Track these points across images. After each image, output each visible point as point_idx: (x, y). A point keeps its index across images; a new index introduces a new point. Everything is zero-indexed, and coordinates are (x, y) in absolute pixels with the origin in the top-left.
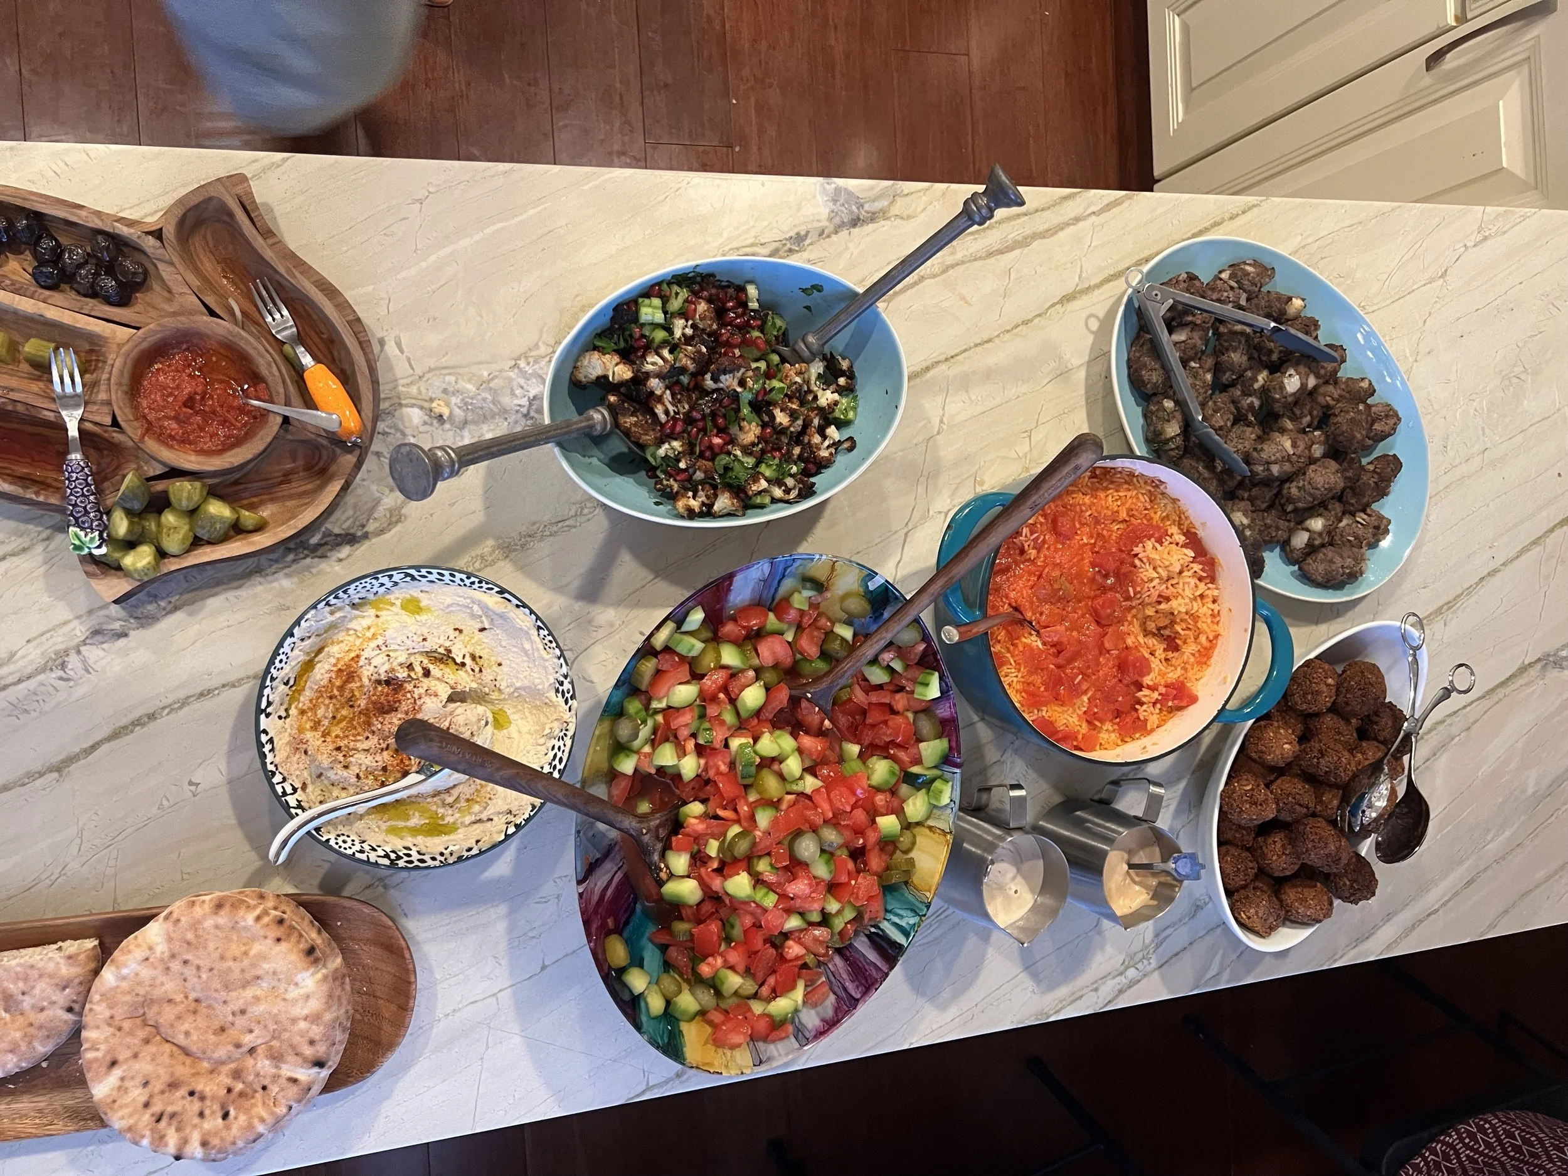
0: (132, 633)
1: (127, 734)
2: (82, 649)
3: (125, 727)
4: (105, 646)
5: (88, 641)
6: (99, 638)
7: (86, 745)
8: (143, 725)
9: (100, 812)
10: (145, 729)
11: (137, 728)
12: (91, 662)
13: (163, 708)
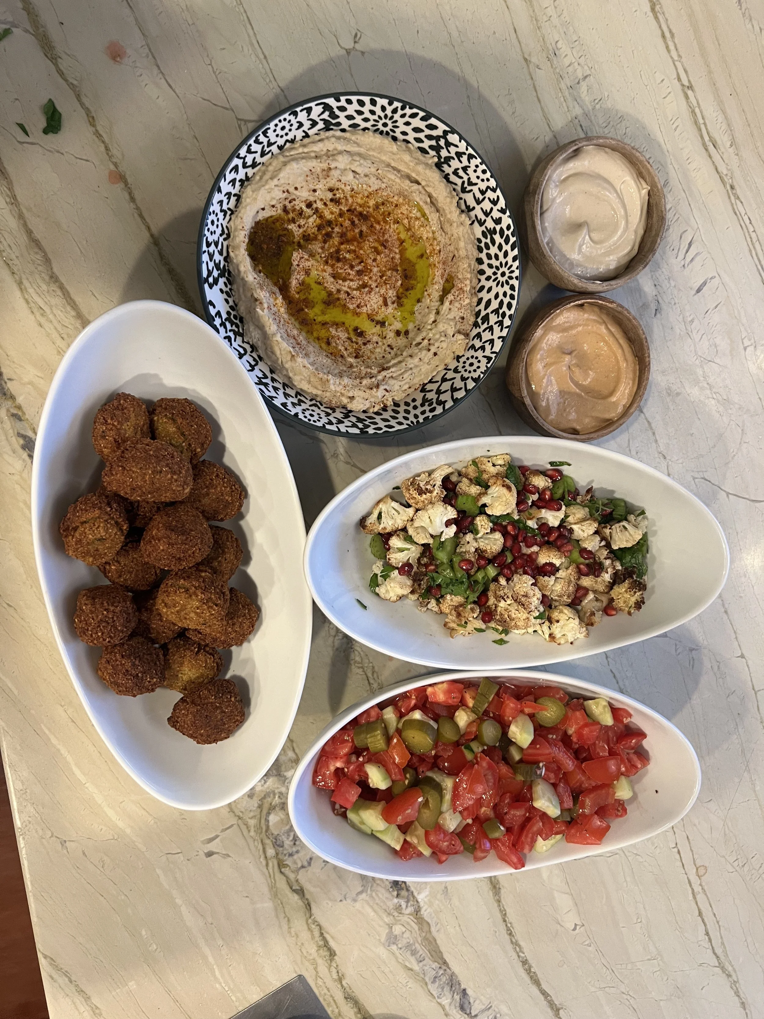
0: (463, 987)
1: (537, 976)
2: (473, 1014)
3: (531, 978)
4: (472, 1001)
5: (468, 1012)
6: (466, 1006)
7: (542, 997)
8: (530, 967)
9: (589, 981)
10: (533, 965)
11: (532, 970)
12: (483, 1007)
13: (519, 956)
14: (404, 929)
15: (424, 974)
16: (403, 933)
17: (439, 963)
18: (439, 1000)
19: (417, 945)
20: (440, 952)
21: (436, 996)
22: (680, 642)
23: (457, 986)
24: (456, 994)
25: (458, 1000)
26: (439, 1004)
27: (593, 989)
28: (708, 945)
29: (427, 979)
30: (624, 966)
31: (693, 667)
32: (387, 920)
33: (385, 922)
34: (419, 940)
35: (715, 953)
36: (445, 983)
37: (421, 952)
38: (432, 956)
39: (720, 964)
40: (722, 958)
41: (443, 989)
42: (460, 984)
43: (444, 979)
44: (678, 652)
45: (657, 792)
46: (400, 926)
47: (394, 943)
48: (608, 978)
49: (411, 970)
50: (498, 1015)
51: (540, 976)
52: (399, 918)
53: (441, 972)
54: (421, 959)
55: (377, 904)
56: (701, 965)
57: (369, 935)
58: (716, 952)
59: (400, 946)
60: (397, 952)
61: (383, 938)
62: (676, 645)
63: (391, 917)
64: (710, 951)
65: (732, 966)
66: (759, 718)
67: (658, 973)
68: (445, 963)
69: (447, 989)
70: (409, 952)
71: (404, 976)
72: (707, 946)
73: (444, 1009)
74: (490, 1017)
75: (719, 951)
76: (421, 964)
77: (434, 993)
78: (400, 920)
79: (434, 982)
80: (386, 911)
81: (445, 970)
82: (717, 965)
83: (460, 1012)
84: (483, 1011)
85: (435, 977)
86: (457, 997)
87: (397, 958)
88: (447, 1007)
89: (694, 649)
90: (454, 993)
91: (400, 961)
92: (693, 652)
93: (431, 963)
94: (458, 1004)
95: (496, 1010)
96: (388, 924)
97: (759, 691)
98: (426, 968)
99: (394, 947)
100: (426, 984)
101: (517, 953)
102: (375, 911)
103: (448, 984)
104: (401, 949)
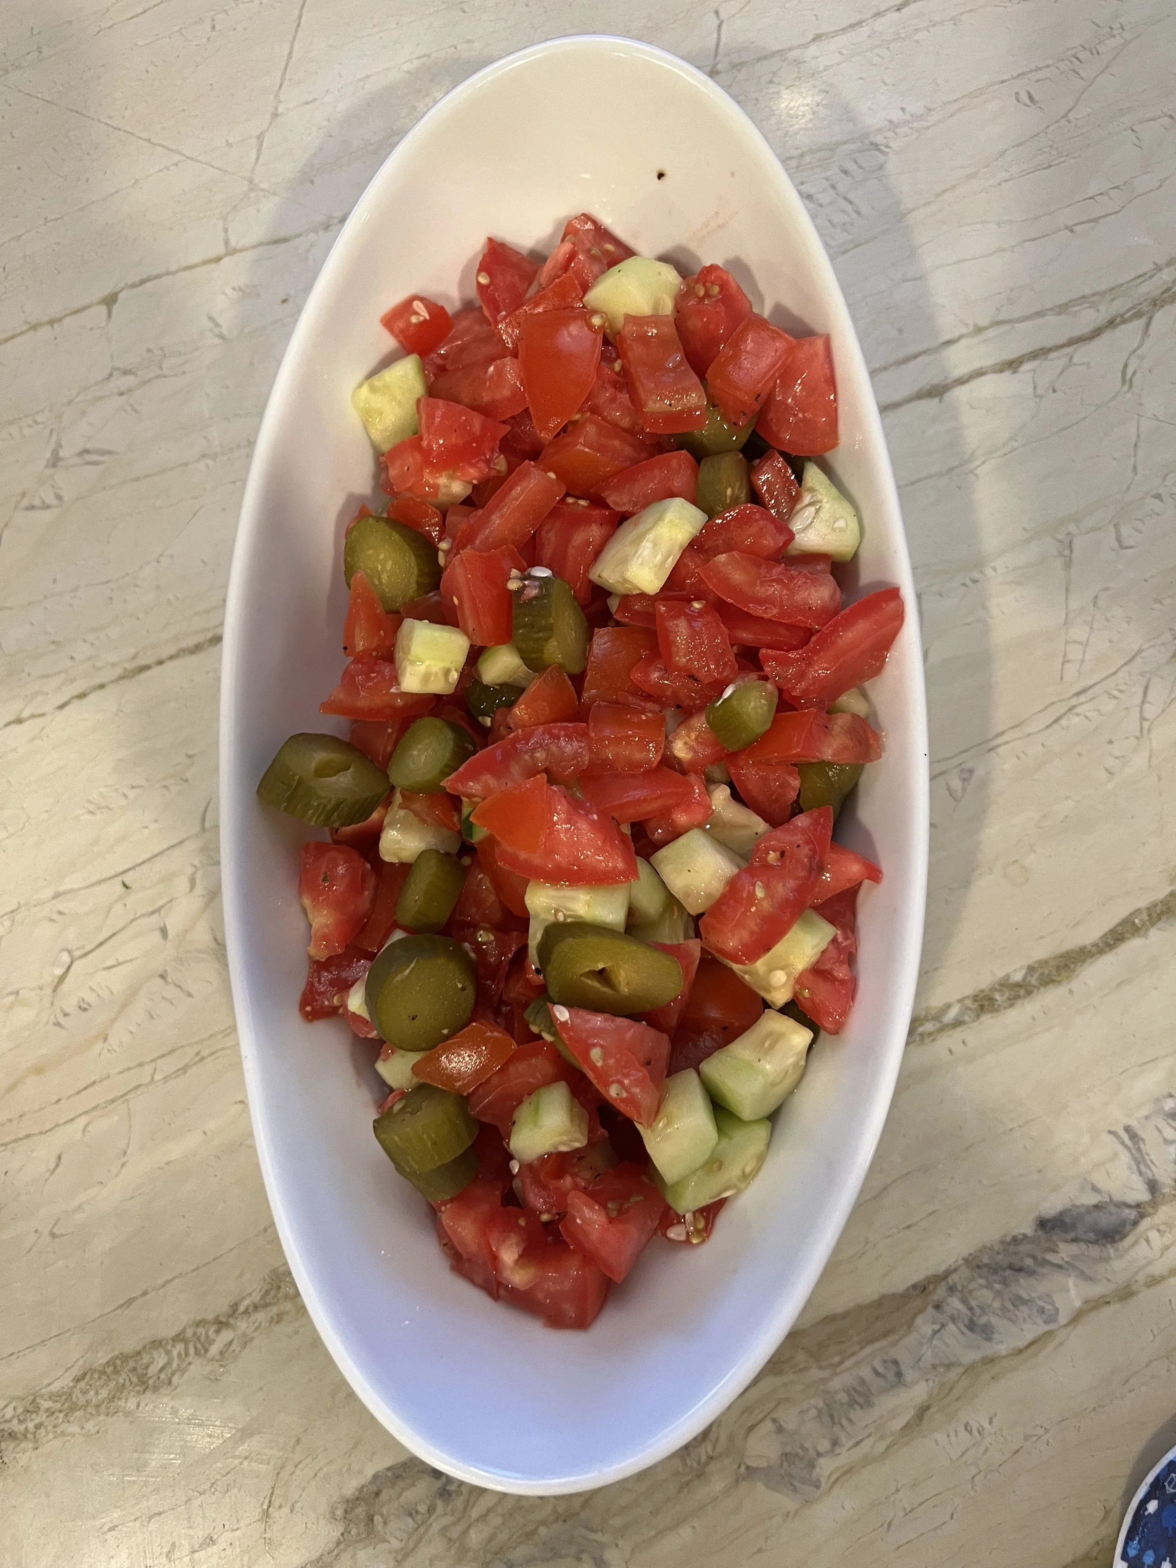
14: (768, 1426)
15: (949, 1366)
16: (780, 1430)
17: (922, 1311)
18: (1063, 1319)
19: (835, 1384)
20: (879, 1303)
21: (1043, 1328)
22: (24, 495)
23: (1024, 1248)
24: (1050, 1257)
25: (1074, 1248)
26: (1077, 1318)
27: (1139, 761)
28: (1057, 360)
29: (970, 1356)
30: (1075, 653)
31: (110, 453)
32: (717, 1485)
33: (726, 1491)
34: (815, 1374)
35: (1096, 333)
36: (999, 1294)
37: (865, 1372)
38: (886, 1335)
39: (1138, 315)
40: (1119, 306)
41: (1018, 1301)
42: (1015, 1240)
43: (985, 1296)
44: (54, 502)
45: (661, 176)
46: (752, 1440)
47: (812, 1465)
48: (1108, 706)
49: (922, 1412)
50: (1169, 1105)
51: (1041, 952)
52: (723, 1439)
53: (955, 1304)
54: (891, 1376)
55: (655, 1513)
56: (1126, 380)
57: (760, 1550)
58: (1087, 330)
59: (824, 1445)
60: (846, 1456)
61: (785, 1501)
62: (32, 508)
63: (713, 1467)
64: (1081, 354)
65: (1159, 268)
66: (312, 236)
67: (1125, 531)
68: (922, 1288)
69: (1023, 1287)
70: (856, 1414)
71: (940, 1437)
72: (1064, 361)
73: (1101, 1302)
74: (1169, 1133)
75: (1088, 319)
76: (910, 1375)
77: (1032, 1330)
78: (731, 1438)
79: (987, 1332)
80: (688, 1484)
81: (952, 1289)
82: (1143, 321)
83: (1126, 1242)
84: (1139, 1160)
85: (971, 1326)
86: (1066, 1251)
87: (867, 1460)
88: (1096, 1290)
89: (55, 453)
90: (1046, 1262)
91: (881, 1447)
92: (62, 453)
93: (911, 1339)
94: (1094, 1251)
95: (1144, 1112)
96: (737, 1481)
97: (227, 242)
98: (928, 1357)
99: (826, 1466)
100: (989, 1361)
101: (943, 1028)
102: (674, 1527)
103: (1005, 1282)
104: (835, 1443)
